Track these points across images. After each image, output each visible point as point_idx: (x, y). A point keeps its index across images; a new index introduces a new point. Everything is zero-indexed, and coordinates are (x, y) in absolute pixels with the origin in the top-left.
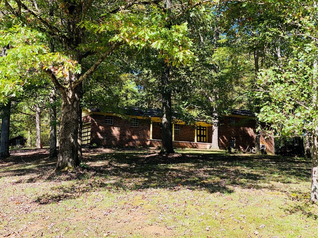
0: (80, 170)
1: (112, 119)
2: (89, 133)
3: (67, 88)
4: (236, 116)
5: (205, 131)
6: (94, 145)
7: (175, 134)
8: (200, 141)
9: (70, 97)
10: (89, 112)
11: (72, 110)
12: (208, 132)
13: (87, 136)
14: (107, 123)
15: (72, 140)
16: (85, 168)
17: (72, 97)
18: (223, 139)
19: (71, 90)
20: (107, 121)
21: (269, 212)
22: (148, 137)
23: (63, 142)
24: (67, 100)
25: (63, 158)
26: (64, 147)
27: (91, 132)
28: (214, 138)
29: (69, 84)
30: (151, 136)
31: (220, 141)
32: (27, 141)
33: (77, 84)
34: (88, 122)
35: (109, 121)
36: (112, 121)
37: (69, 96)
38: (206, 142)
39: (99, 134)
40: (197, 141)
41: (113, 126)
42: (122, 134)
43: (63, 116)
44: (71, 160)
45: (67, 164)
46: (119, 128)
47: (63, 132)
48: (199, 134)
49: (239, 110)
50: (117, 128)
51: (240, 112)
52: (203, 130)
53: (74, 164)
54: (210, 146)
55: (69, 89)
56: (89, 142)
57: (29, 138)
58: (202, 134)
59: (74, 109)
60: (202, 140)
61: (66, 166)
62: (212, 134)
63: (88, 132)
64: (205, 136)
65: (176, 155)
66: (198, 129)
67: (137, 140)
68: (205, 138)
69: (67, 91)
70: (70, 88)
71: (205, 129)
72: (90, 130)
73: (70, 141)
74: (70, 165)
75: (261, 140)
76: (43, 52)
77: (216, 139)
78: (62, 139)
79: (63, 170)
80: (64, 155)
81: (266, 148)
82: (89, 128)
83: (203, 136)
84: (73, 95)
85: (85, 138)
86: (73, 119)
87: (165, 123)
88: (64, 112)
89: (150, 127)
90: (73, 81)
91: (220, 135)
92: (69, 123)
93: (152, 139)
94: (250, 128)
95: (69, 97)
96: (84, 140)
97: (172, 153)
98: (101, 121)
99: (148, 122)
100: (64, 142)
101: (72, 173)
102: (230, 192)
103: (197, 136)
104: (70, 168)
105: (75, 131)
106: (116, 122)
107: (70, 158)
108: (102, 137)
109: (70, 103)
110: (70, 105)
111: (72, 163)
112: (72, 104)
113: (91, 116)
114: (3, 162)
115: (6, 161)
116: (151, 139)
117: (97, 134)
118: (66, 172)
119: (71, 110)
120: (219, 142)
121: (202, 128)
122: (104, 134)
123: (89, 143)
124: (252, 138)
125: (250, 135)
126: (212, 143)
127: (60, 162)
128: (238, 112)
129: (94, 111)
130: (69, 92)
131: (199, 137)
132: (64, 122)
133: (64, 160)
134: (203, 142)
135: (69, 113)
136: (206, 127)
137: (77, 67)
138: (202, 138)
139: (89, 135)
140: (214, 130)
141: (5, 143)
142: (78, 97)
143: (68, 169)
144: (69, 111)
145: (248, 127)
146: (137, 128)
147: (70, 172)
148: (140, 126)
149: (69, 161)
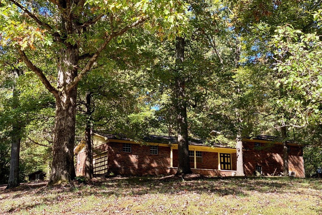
0: (76, 184)
1: (130, 147)
2: (106, 162)
3: (61, 92)
4: (261, 141)
5: (229, 158)
6: (111, 174)
7: (196, 162)
8: (224, 169)
9: (65, 102)
10: (106, 139)
11: (67, 117)
12: (232, 159)
13: (104, 165)
14: (124, 151)
15: (67, 150)
16: (81, 182)
17: (66, 101)
18: (248, 165)
19: (65, 94)
20: (124, 148)
21: (297, 212)
22: (169, 164)
23: (56, 153)
24: (61, 105)
25: (56, 170)
26: (57, 158)
27: (109, 160)
28: (239, 165)
29: (63, 87)
30: (172, 164)
31: (246, 168)
32: (46, 175)
33: (71, 86)
34: (104, 150)
35: (127, 149)
36: (130, 149)
37: (63, 100)
38: (230, 170)
39: (116, 163)
40: (221, 169)
41: (131, 154)
42: (140, 162)
43: (57, 123)
44: (65, 172)
45: (61, 177)
46: (137, 156)
47: (57, 141)
48: (222, 161)
49: (265, 136)
50: (135, 156)
51: (265, 138)
52: (227, 157)
53: (69, 177)
54: (235, 173)
55: (64, 93)
56: (106, 171)
57: (48, 172)
58: (226, 161)
59: (69, 114)
60: (226, 168)
61: (60, 180)
62: (237, 160)
63: (104, 161)
64: (230, 164)
65: (194, 175)
66: (222, 156)
67: (156, 168)
68: (229, 165)
69: (61, 94)
70: (64, 91)
71: (229, 156)
72: (107, 159)
73: (64, 152)
74: (63, 178)
75: (289, 167)
76: (4, 18)
77: (240, 165)
78: (55, 149)
79: (55, 184)
80: (57, 167)
81: (296, 176)
82: (106, 156)
83: (228, 163)
84: (68, 100)
85: (102, 168)
86: (68, 126)
87: (181, 141)
88: (57, 119)
89: (170, 154)
90: (67, 84)
91: (245, 161)
92: (63, 131)
93: (173, 168)
94: (277, 154)
95: (63, 102)
96: (101, 169)
97: (189, 173)
98: (118, 149)
99: (168, 149)
100: (58, 152)
101: (65, 187)
102: (246, 195)
103: (221, 163)
104: (64, 181)
105: (70, 140)
106: (134, 150)
107: (65, 170)
108: (119, 166)
109: (64, 108)
110: (64, 110)
111: (67, 176)
112: (67, 110)
113: (107, 144)
114: (11, 191)
115: (14, 190)
116: (172, 166)
117: (114, 162)
118: (59, 186)
119: (65, 116)
120: (244, 169)
121: (226, 155)
122: (122, 163)
123: (106, 173)
124: (279, 164)
125: (278, 161)
126: (236, 170)
127: (53, 175)
128: (263, 137)
129: (111, 138)
130: (63, 96)
131: (222, 165)
132: (58, 130)
133: (57, 173)
134: (228, 169)
135: (63, 120)
136: (230, 154)
137: (47, 37)
138: (226, 165)
139: (106, 165)
140: (238, 155)
141: (15, 171)
142: (74, 101)
143: (61, 182)
144: (64, 118)
145: (275, 153)
146: (157, 155)
147: (64, 185)
148: (160, 154)
149: (62, 173)
